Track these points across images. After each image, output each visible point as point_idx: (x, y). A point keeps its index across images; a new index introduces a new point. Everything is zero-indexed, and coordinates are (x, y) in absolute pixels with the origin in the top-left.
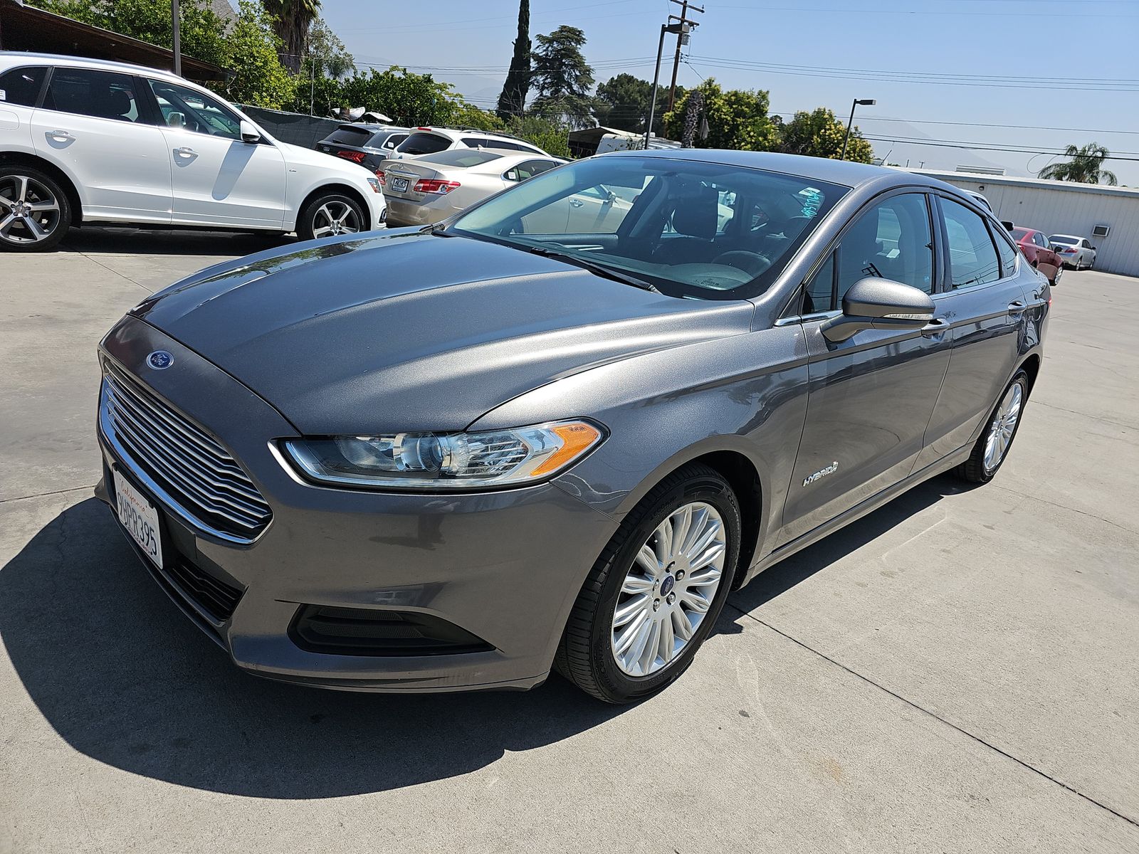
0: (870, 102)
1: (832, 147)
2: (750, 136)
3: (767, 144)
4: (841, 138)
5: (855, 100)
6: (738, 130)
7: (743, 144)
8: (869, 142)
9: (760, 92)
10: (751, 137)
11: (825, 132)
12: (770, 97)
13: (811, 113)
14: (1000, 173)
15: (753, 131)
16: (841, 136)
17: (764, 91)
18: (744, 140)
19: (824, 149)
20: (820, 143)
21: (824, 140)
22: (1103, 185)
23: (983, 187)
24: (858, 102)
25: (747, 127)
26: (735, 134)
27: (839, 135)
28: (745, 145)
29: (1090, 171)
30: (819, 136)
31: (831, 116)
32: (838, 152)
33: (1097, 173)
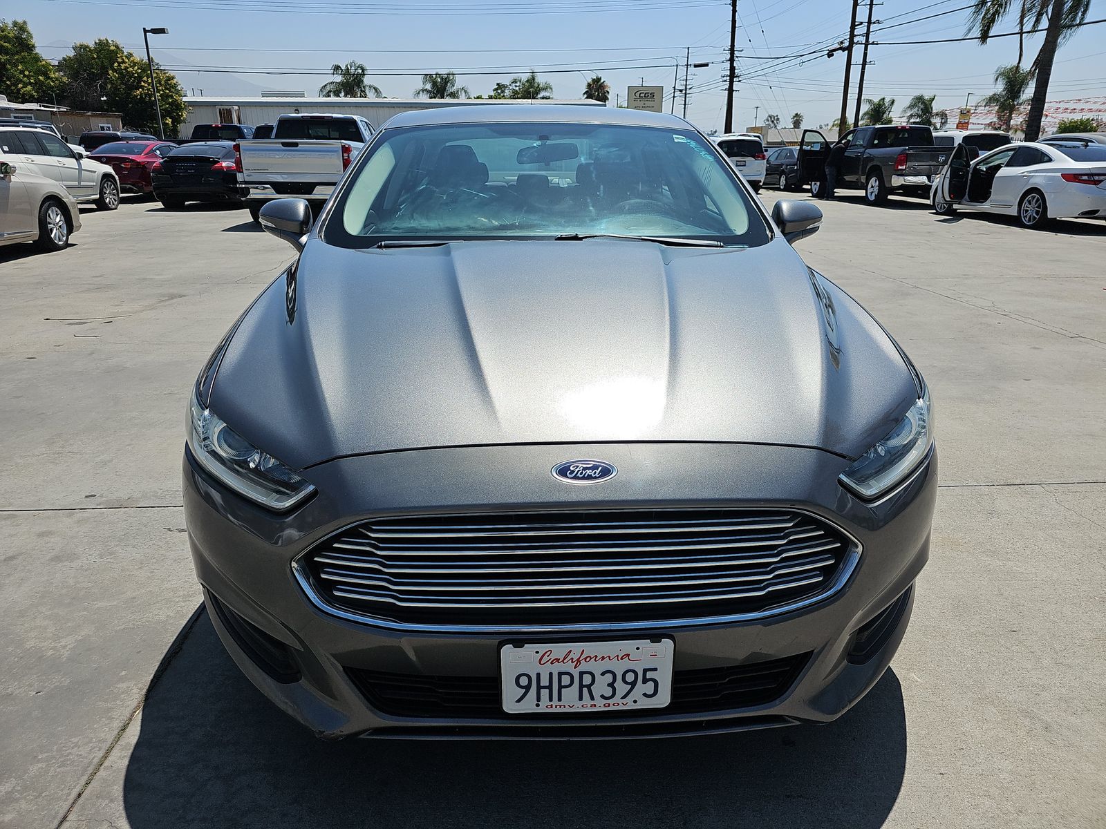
0: (162, 31)
1: (134, 81)
2: (25, 76)
3: (52, 84)
4: (140, 71)
5: (144, 29)
6: (7, 70)
7: (20, 86)
8: (172, 73)
9: (15, 24)
10: (28, 77)
11: (119, 66)
12: (30, 28)
13: (92, 45)
14: (302, 96)
15: (27, 69)
16: (138, 69)
17: (20, 21)
18: (21, 81)
19: (125, 84)
20: (118, 78)
21: (122, 76)
22: (371, 98)
23: (297, 110)
24: (149, 31)
25: (17, 66)
26: (4, 75)
27: (136, 68)
28: (24, 87)
29: (359, 87)
30: (114, 70)
31: (117, 47)
32: (144, 86)
33: (364, 87)
